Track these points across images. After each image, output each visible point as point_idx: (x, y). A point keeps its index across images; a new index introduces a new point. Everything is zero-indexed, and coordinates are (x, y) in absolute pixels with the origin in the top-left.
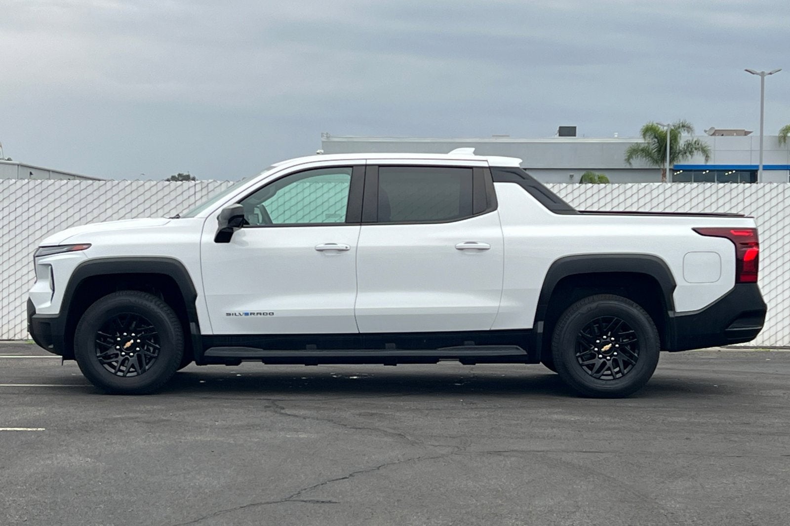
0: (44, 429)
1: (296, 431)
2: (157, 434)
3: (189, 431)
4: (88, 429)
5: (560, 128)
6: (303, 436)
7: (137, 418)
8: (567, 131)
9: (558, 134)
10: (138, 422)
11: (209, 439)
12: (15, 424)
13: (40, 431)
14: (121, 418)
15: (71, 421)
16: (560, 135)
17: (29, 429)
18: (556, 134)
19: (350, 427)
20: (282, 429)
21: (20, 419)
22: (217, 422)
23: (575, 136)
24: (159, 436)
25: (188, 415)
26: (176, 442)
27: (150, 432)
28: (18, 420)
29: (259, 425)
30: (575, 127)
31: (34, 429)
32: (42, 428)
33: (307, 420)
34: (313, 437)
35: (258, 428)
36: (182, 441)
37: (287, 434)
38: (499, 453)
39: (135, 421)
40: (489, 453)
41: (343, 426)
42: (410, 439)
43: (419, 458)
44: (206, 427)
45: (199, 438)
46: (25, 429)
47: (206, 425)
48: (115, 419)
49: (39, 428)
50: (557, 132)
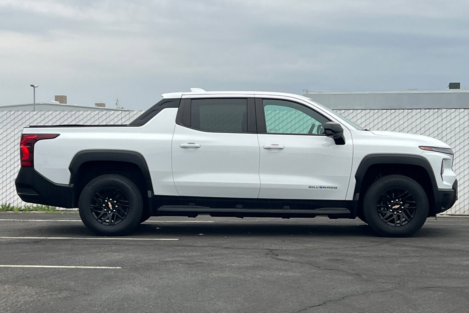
0: (120, 268)
1: (286, 270)
2: (193, 273)
3: (215, 270)
4: (149, 268)
5: (450, 84)
6: (290, 274)
7: (181, 261)
8: (455, 86)
9: (449, 88)
10: (182, 263)
11: (227, 276)
12: (102, 264)
13: (118, 269)
14: (171, 261)
15: (139, 263)
16: (450, 88)
17: (111, 268)
18: (448, 88)
19: (323, 268)
20: (277, 269)
21: (106, 261)
22: (234, 264)
23: (459, 88)
24: (195, 273)
25: (215, 259)
26: (205, 277)
27: (189, 270)
28: (105, 261)
29: (260, 267)
30: (459, 83)
31: (114, 268)
32: (119, 267)
33: (294, 263)
34: (298, 275)
35: (261, 268)
36: (210, 276)
37: (280, 273)
38: (428, 288)
39: (180, 263)
40: (422, 288)
41: (318, 268)
42: (364, 277)
43: (372, 291)
44: (227, 267)
45: (221, 275)
46: (108, 267)
47: (226, 266)
48: (168, 262)
49: (117, 267)
50: (448, 86)
